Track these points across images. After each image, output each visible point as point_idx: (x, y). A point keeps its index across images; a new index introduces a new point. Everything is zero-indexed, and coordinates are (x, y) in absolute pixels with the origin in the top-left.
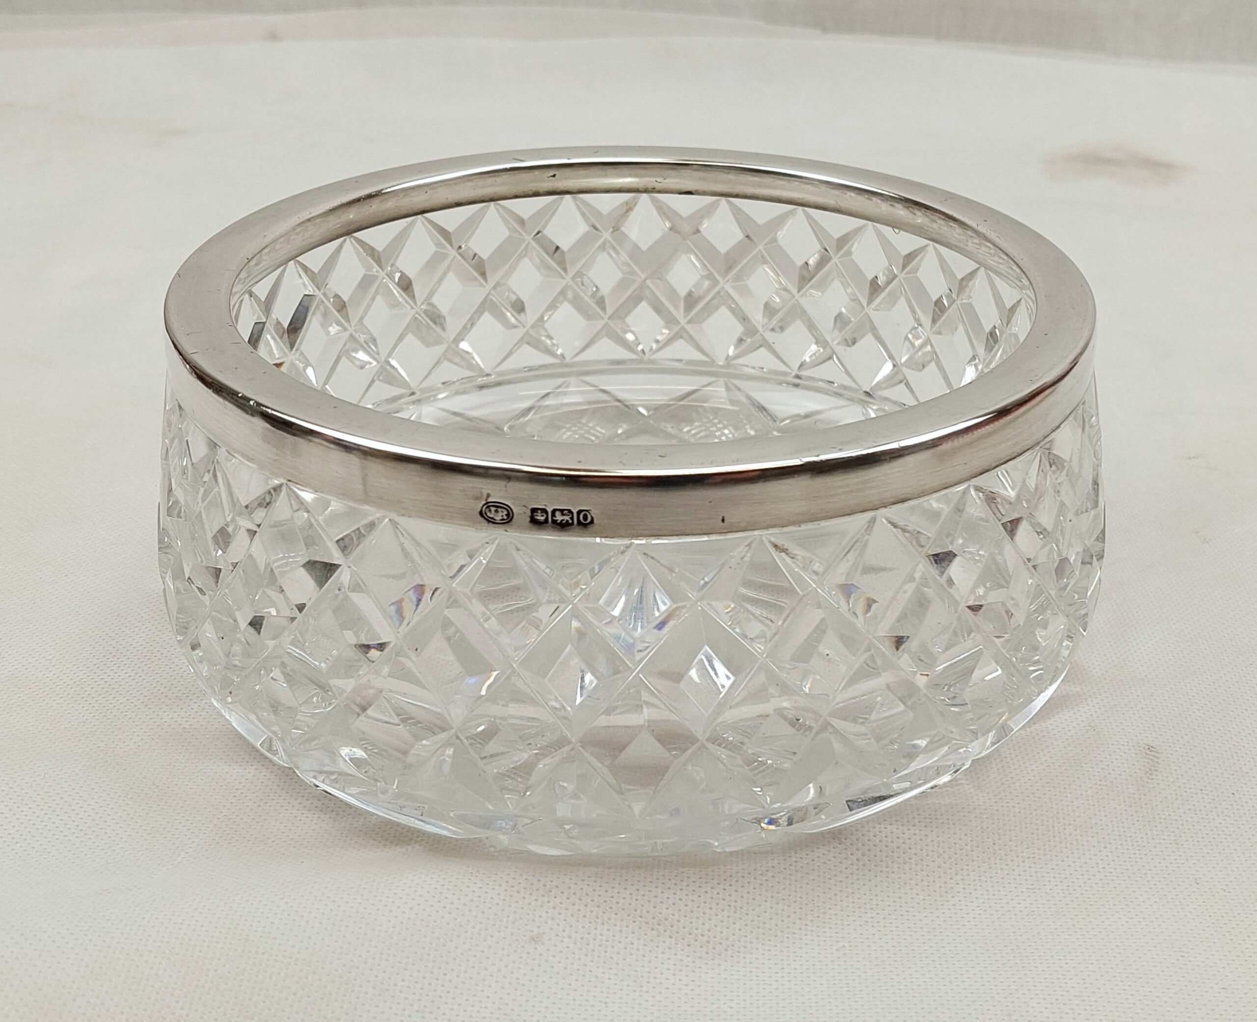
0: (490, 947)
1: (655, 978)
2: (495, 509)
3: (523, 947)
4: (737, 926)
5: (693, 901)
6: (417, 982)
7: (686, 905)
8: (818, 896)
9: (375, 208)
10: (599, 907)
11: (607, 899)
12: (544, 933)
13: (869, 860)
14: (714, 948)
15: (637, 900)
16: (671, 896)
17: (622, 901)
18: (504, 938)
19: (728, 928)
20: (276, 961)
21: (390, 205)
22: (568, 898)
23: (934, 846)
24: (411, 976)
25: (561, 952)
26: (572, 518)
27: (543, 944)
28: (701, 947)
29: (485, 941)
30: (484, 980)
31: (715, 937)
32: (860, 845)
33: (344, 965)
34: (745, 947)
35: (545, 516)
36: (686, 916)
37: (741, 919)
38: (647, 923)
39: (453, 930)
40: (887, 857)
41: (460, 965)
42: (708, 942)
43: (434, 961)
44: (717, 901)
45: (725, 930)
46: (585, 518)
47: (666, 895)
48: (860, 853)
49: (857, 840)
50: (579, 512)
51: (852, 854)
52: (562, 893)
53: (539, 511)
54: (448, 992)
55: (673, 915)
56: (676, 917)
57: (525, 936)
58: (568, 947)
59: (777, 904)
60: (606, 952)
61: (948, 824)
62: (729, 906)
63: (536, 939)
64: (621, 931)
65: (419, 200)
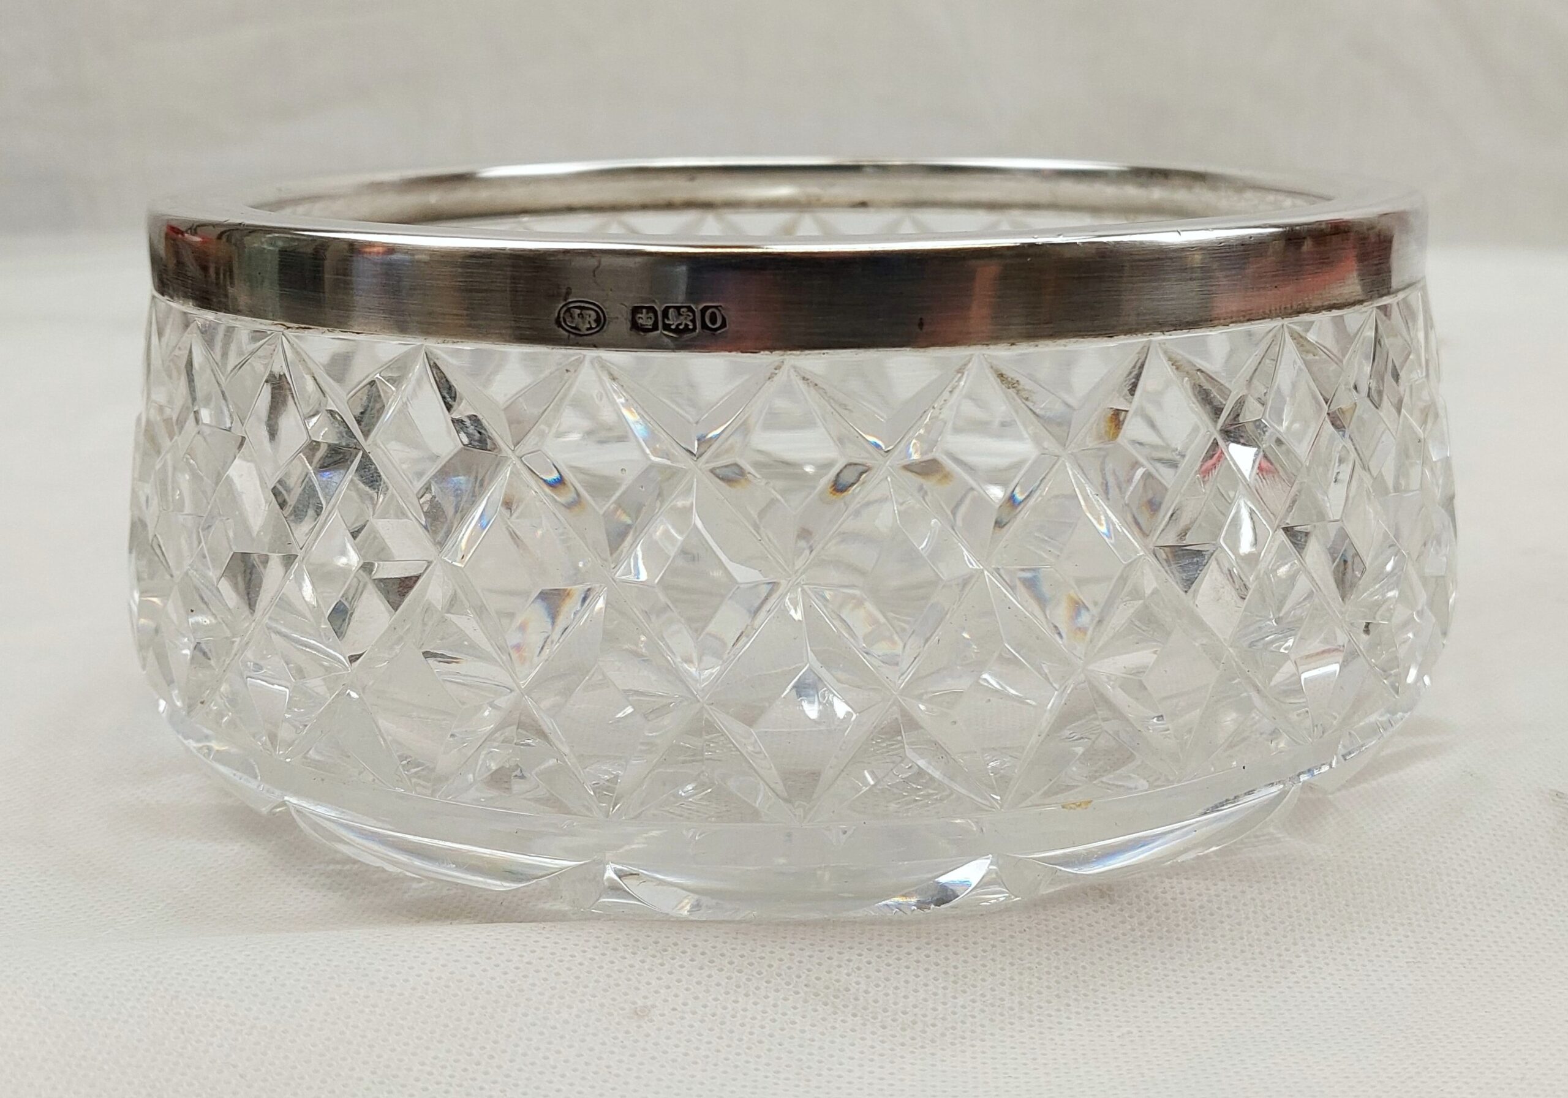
0: (566, 1022)
1: (830, 1069)
2: (578, 311)
3: (618, 1023)
4: (960, 1001)
5: (889, 965)
6: (444, 1067)
7: (878, 971)
8: (1084, 967)
9: (461, 196)
10: (740, 971)
11: (753, 961)
12: (654, 1006)
13: (1159, 925)
14: (924, 1032)
15: (800, 962)
16: (855, 958)
17: (776, 964)
18: (590, 1011)
19: (944, 1003)
20: (218, 1027)
21: (482, 197)
22: (692, 960)
23: (1255, 906)
24: (435, 1058)
25: (679, 1032)
26: (693, 321)
27: (651, 1021)
28: (903, 1029)
29: (558, 1013)
30: (555, 1067)
31: (924, 1016)
32: (1143, 903)
33: (329, 1039)
34: (973, 1032)
35: (653, 319)
36: (877, 986)
37: (964, 992)
38: (817, 995)
39: (509, 996)
40: (1185, 919)
41: (516, 1045)
42: (914, 1023)
43: (475, 1039)
44: (926, 966)
45: (940, 1007)
46: (713, 320)
47: (846, 956)
48: (1144, 916)
49: (1138, 897)
50: (704, 311)
51: (1131, 917)
52: (684, 952)
53: (644, 311)
54: (495, 1082)
55: (858, 983)
56: (863, 987)
57: (623, 1009)
58: (691, 1026)
59: (1021, 974)
60: (751, 1033)
61: (1275, 877)
62: (946, 973)
63: (640, 1013)
64: (775, 1006)
65: (519, 196)
